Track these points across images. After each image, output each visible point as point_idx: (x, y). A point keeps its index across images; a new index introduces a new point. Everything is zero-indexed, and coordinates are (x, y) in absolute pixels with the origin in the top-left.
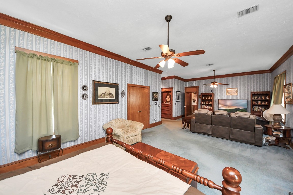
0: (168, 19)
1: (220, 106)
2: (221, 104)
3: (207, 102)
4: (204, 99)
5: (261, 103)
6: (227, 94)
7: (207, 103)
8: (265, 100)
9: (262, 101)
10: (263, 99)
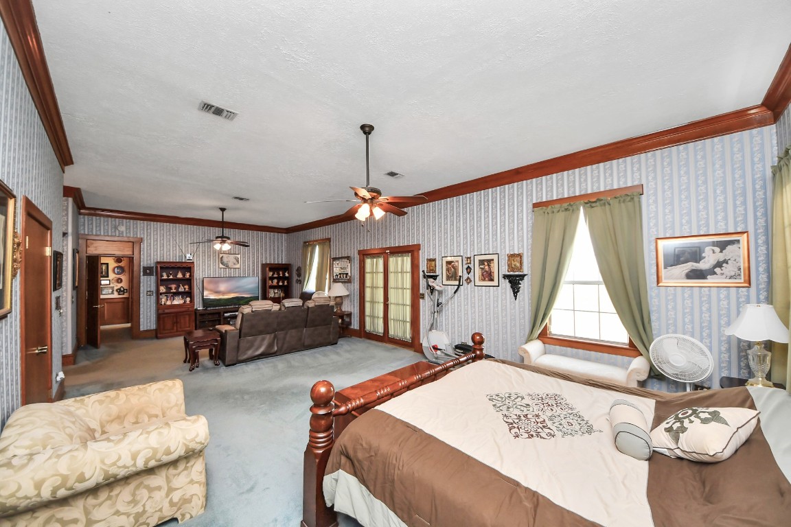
0: (367, 130)
1: (206, 293)
2: (207, 289)
3: (173, 286)
4: (165, 277)
5: (278, 283)
6: (221, 266)
7: (173, 288)
8: (284, 278)
9: (279, 278)
10: (281, 275)
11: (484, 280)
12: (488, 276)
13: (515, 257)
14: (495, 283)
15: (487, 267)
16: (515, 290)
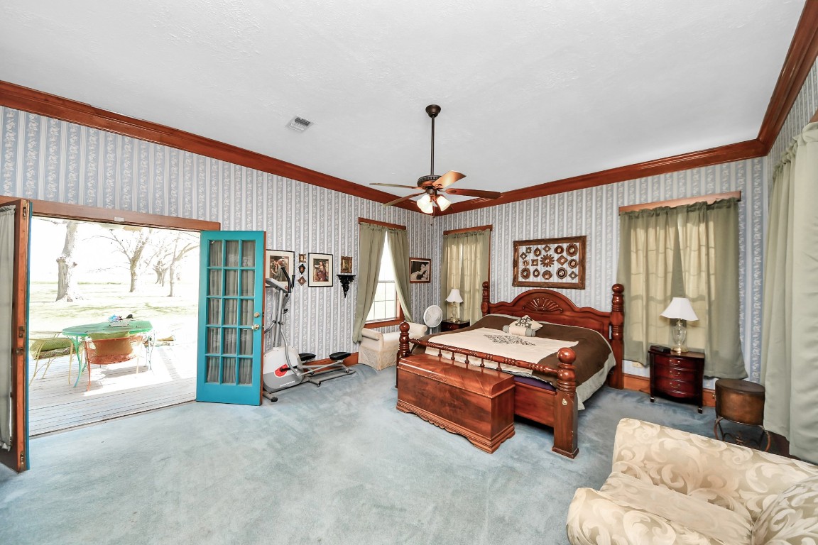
0: (433, 111)
11: (319, 280)
12: (322, 276)
13: (347, 260)
14: (329, 283)
15: (322, 267)
16: (346, 289)
